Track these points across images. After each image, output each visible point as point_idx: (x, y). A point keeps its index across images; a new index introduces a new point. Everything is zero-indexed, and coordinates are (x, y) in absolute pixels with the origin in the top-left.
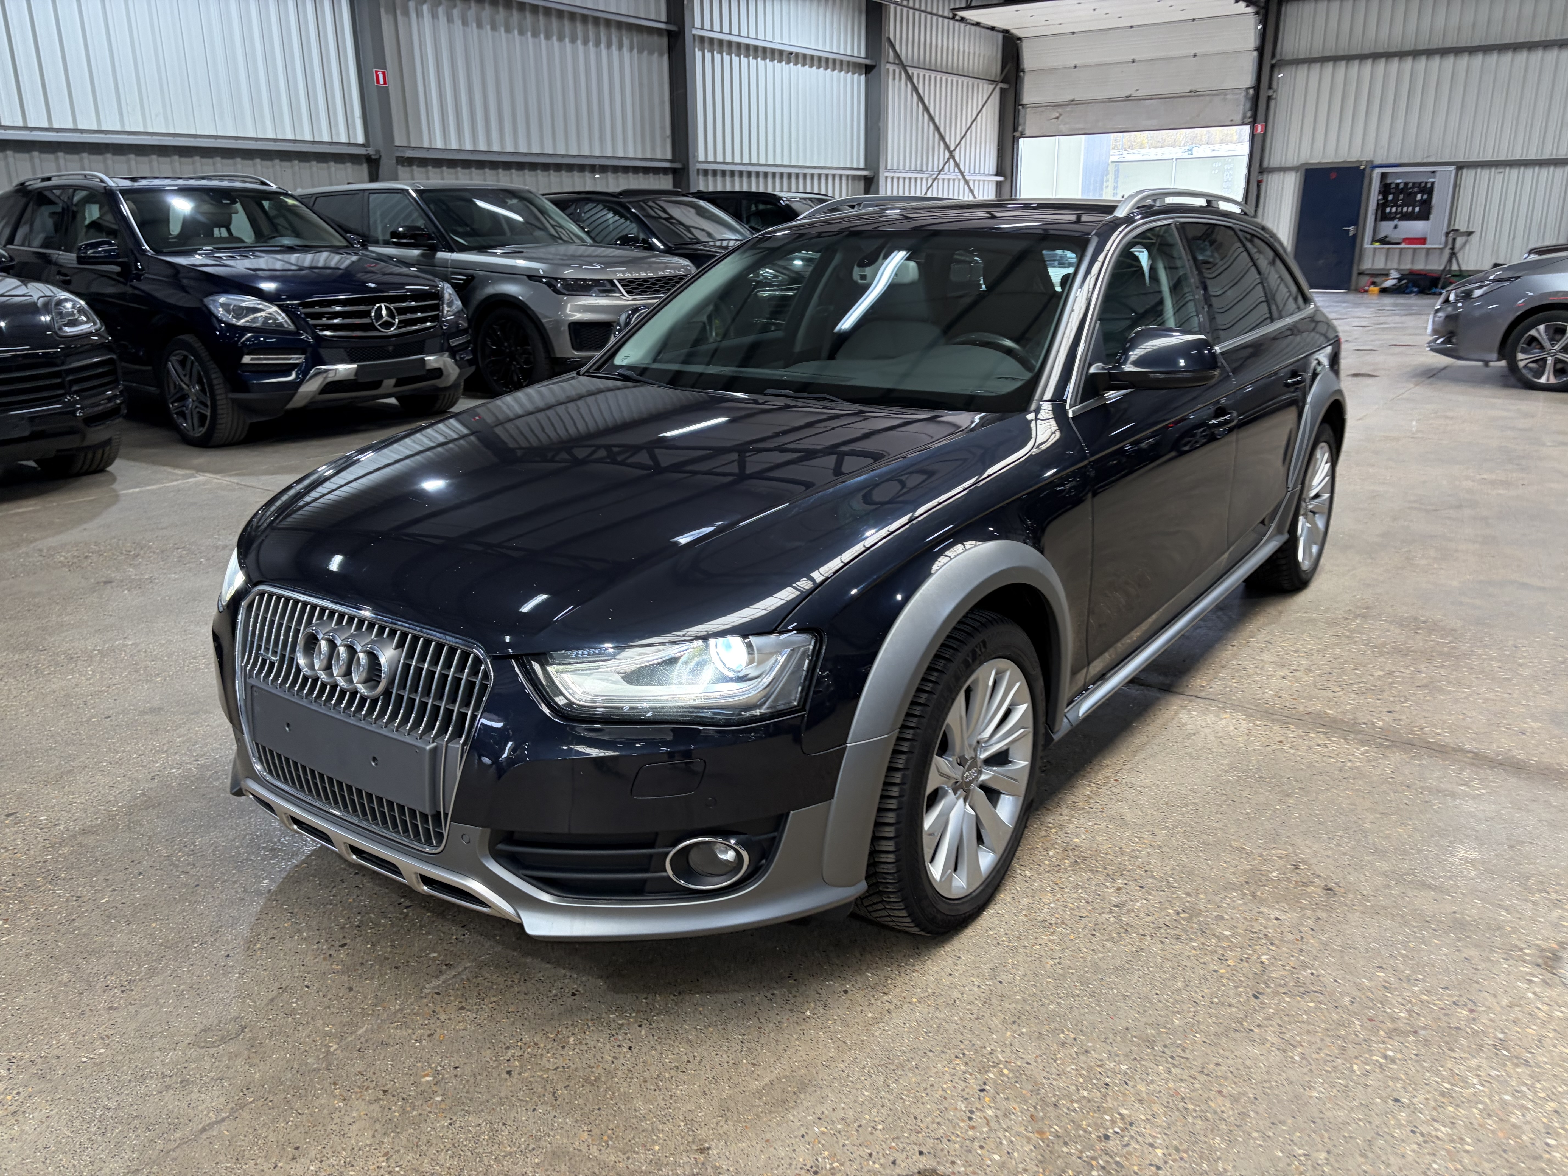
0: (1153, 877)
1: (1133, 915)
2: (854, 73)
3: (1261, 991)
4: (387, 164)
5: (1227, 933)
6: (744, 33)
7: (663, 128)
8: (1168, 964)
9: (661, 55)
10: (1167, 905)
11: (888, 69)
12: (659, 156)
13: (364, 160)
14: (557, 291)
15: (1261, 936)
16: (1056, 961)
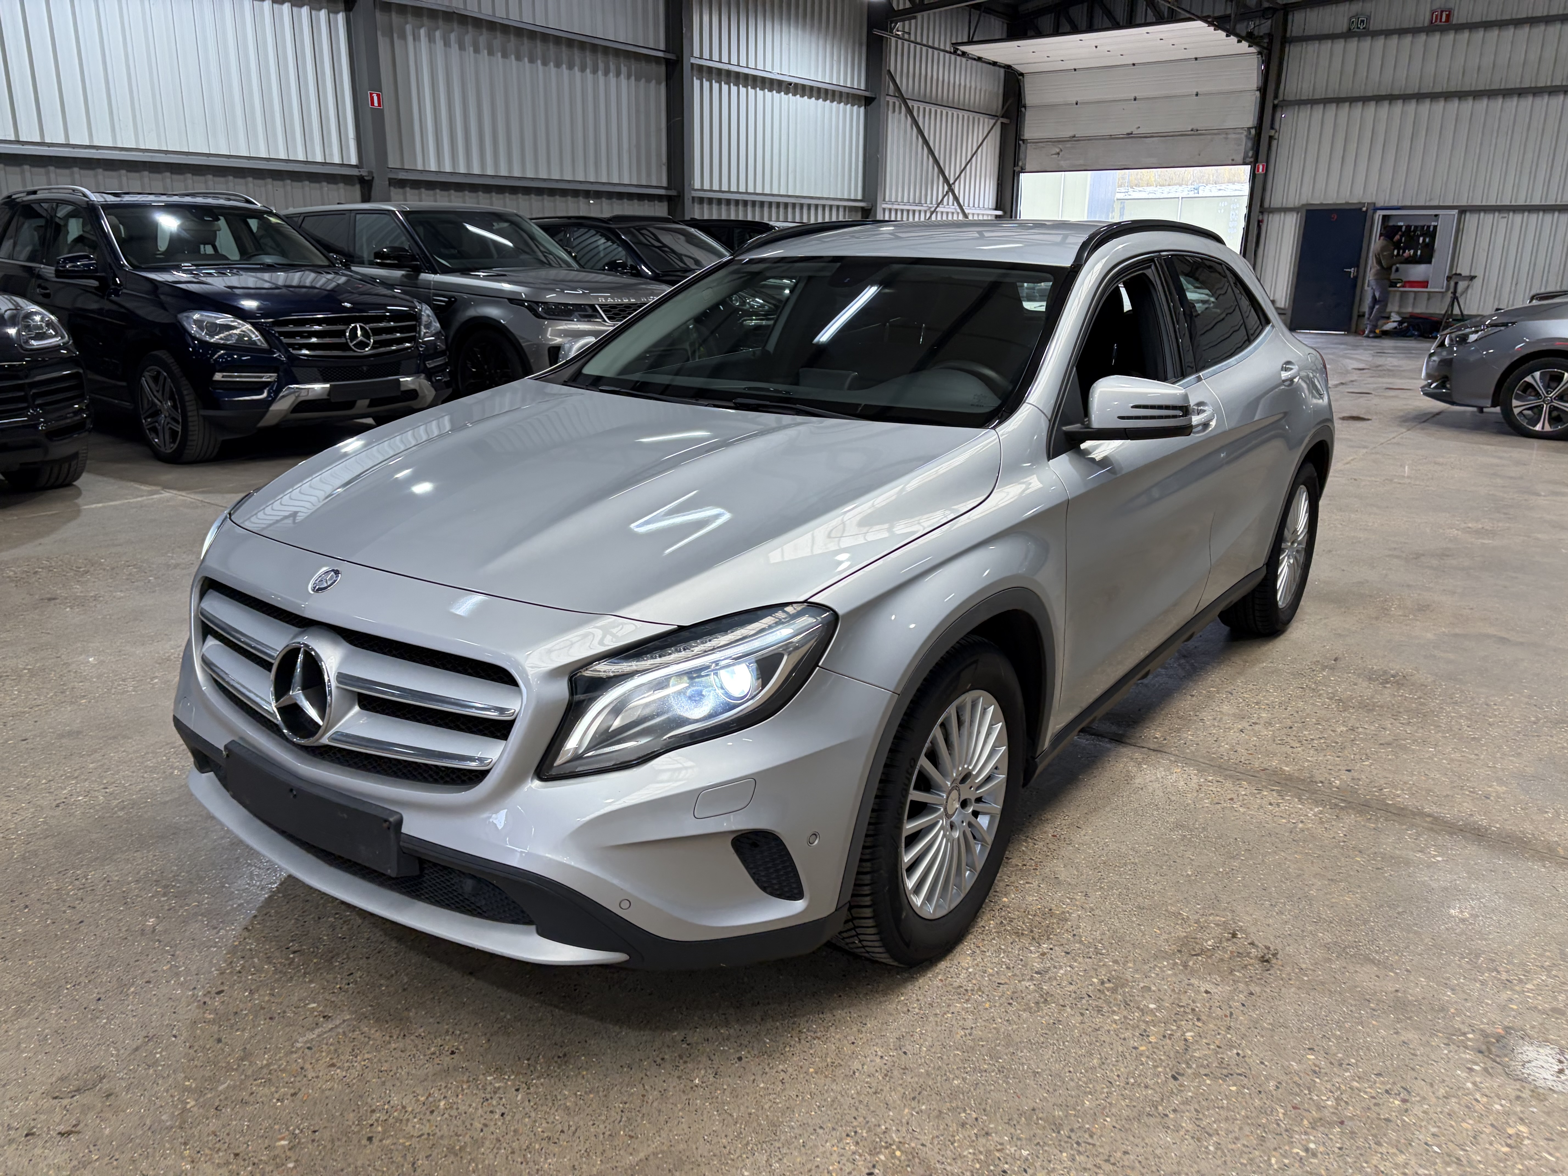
0: (1081, 942)
1: (1054, 983)
2: (853, 105)
3: (1182, 1071)
4: (379, 185)
5: (1152, 1006)
6: (743, 63)
7: (660, 155)
8: (1085, 1039)
9: (659, 83)
10: (1093, 973)
11: (888, 102)
12: (654, 184)
13: (356, 181)
14: (538, 316)
15: (1187, 1011)
16: (967, 1032)
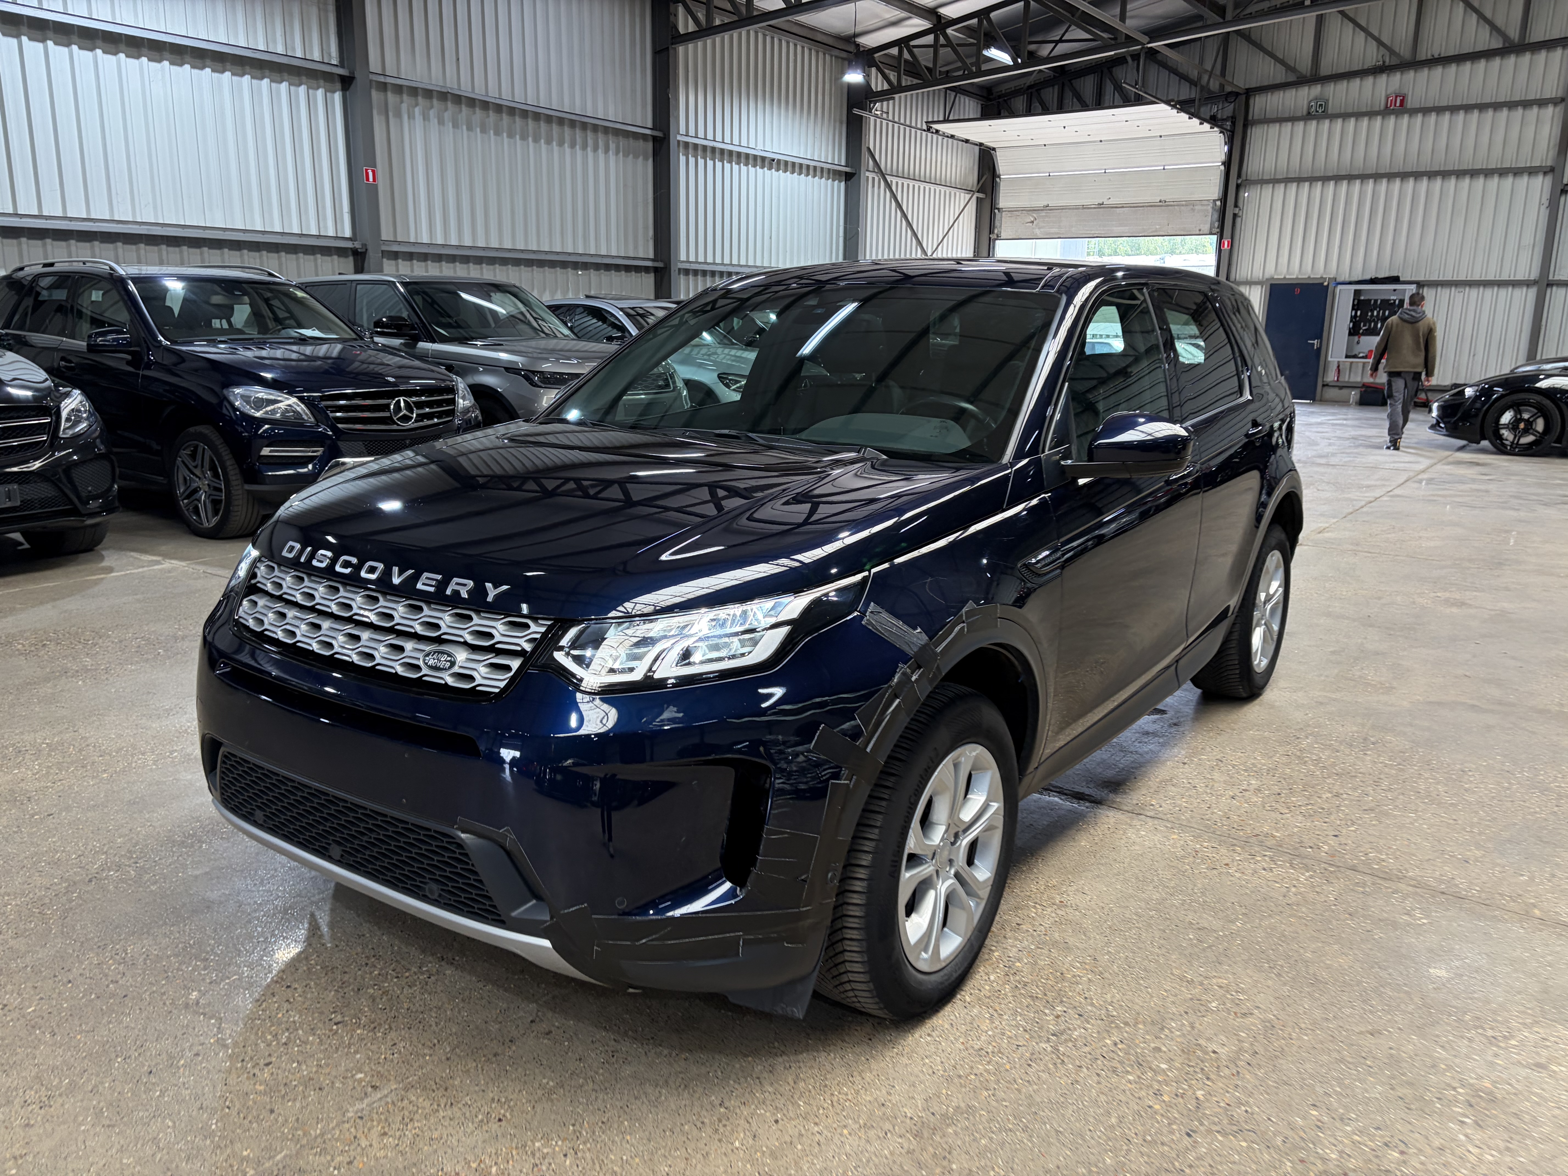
0: (1092, 1005)
1: (1070, 1044)
2: (834, 180)
3: (1195, 1128)
4: (373, 256)
5: (1164, 1066)
6: (727, 139)
7: (646, 228)
8: (1103, 1098)
9: (646, 158)
10: (1105, 1035)
11: (868, 177)
12: (641, 255)
13: (350, 253)
14: (534, 384)
15: (1198, 1070)
16: (990, 1092)
